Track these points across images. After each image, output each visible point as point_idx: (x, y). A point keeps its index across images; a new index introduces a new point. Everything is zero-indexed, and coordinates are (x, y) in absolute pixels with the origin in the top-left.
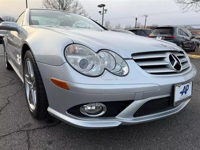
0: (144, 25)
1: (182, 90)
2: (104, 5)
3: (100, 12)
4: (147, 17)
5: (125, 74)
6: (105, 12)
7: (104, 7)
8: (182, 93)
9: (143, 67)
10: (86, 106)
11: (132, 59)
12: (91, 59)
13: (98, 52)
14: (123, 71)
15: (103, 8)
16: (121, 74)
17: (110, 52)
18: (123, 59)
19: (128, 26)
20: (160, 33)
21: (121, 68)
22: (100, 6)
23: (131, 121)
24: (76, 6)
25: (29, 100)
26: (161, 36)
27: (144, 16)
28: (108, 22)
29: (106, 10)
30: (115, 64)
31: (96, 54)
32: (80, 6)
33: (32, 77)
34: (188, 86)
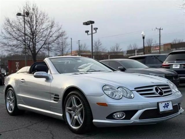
0: (159, 43)
1: (164, 105)
2: (92, 22)
3: (87, 32)
4: (161, 30)
5: (133, 97)
6: (94, 31)
7: (93, 24)
8: (164, 107)
9: (141, 94)
11: (135, 90)
12: (115, 92)
14: (131, 96)
15: (92, 26)
16: (131, 98)
18: (131, 91)
19: (132, 46)
20: (177, 60)
22: (86, 24)
23: (138, 121)
24: (52, 27)
25: (71, 124)
26: (179, 64)
27: (156, 29)
28: (99, 43)
29: (96, 29)
30: (127, 93)
31: (117, 89)
32: (57, 27)
33: (77, 107)
34: (168, 103)
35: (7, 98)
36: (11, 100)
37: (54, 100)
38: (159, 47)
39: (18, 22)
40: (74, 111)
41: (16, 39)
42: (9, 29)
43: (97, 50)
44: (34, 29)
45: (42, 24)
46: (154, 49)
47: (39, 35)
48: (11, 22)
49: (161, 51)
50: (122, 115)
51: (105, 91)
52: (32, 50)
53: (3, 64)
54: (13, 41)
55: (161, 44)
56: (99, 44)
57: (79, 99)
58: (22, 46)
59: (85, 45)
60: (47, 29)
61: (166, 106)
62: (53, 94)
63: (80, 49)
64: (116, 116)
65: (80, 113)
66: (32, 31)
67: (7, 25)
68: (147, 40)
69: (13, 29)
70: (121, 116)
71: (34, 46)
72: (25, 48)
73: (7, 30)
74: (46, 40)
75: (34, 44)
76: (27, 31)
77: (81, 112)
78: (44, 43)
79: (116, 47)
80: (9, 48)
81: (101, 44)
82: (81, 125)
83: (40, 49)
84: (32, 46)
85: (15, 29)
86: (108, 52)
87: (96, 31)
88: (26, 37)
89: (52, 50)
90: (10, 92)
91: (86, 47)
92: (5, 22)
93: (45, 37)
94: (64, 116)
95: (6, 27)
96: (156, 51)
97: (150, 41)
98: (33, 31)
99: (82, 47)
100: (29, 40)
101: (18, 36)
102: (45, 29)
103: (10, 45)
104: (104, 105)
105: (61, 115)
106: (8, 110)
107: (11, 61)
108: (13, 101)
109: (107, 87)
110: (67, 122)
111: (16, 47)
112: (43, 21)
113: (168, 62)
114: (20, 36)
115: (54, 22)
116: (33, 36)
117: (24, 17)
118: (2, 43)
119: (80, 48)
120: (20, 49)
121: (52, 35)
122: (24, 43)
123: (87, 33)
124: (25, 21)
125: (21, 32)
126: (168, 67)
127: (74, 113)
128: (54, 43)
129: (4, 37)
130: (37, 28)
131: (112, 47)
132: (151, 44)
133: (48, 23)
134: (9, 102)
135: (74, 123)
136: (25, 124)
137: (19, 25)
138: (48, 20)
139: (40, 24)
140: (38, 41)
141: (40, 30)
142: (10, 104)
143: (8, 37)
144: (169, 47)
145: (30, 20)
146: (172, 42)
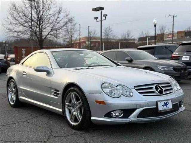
0: (172, 31)
1: (163, 104)
2: (102, 9)
3: (96, 18)
6: (103, 18)
7: (102, 11)
8: (163, 106)
9: (140, 93)
10: (113, 112)
11: (134, 89)
12: (114, 90)
13: (117, 86)
15: (101, 12)
16: (131, 96)
17: (123, 86)
18: (130, 89)
20: (187, 51)
21: (130, 93)
22: (96, 10)
23: (136, 119)
24: (59, 13)
25: (70, 120)
26: (188, 56)
27: (170, 15)
28: (109, 29)
29: (106, 16)
30: (126, 92)
31: (116, 87)
32: (65, 13)
33: (76, 103)
34: (168, 102)
35: (9, 90)
36: (13, 92)
37: (54, 95)
38: (172, 34)
39: (24, 7)
40: (73, 107)
41: (22, 25)
42: (15, 15)
43: (107, 37)
44: (41, 15)
45: (49, 10)
46: (167, 36)
47: (46, 21)
48: (17, 7)
49: (174, 38)
50: (121, 113)
51: (104, 89)
52: (38, 36)
53: (10, 49)
54: (19, 27)
55: (174, 32)
56: (110, 31)
57: (78, 96)
58: (28, 32)
59: (95, 31)
60: (54, 15)
61: (166, 105)
62: (53, 88)
63: (90, 36)
64: (114, 114)
65: (79, 110)
66: (38, 17)
67: (12, 10)
68: (160, 27)
69: (19, 14)
70: (119, 114)
71: (41, 32)
72: (32, 35)
73: (12, 15)
74: (53, 26)
75: (41, 31)
76: (34, 16)
77: (80, 108)
78: (52, 30)
79: (127, 34)
80: (15, 34)
81: (112, 30)
82: (80, 121)
83: (47, 36)
84: (39, 32)
85: (21, 15)
86: (119, 39)
87: (105, 17)
88: (33, 23)
89: (59, 37)
90: (12, 83)
91: (95, 33)
92: (11, 7)
93: (52, 23)
94: (64, 111)
95: (11, 13)
96: (169, 38)
97: (162, 28)
98: (40, 17)
99: (91, 33)
100: (35, 27)
101: (24, 22)
102: (52, 15)
103: (16, 31)
104: (103, 103)
105: (61, 110)
106: (10, 102)
107: (17, 47)
108: (15, 93)
109: (107, 85)
110: (66, 117)
111: (22, 34)
112: (50, 6)
113: (177, 54)
114: (27, 22)
115: (61, 7)
116: (40, 22)
117: (31, 2)
118: (8, 29)
119: (90, 34)
120: (26, 35)
121: (59, 22)
122: (31, 29)
123: (96, 20)
124: (32, 6)
125: (27, 17)
126: (177, 58)
127: (73, 109)
128: (62, 29)
129: (10, 23)
130: (44, 13)
131: (123, 34)
132: (164, 31)
133: (55, 9)
134: (11, 94)
135: (73, 120)
136: (25, 118)
137: (25, 10)
138: (55, 6)
139: (47, 10)
140: (45, 27)
141: (47, 16)
142: (12, 96)
143: (14, 23)
144: (183, 34)
145: (36, 6)
146: (186, 30)
